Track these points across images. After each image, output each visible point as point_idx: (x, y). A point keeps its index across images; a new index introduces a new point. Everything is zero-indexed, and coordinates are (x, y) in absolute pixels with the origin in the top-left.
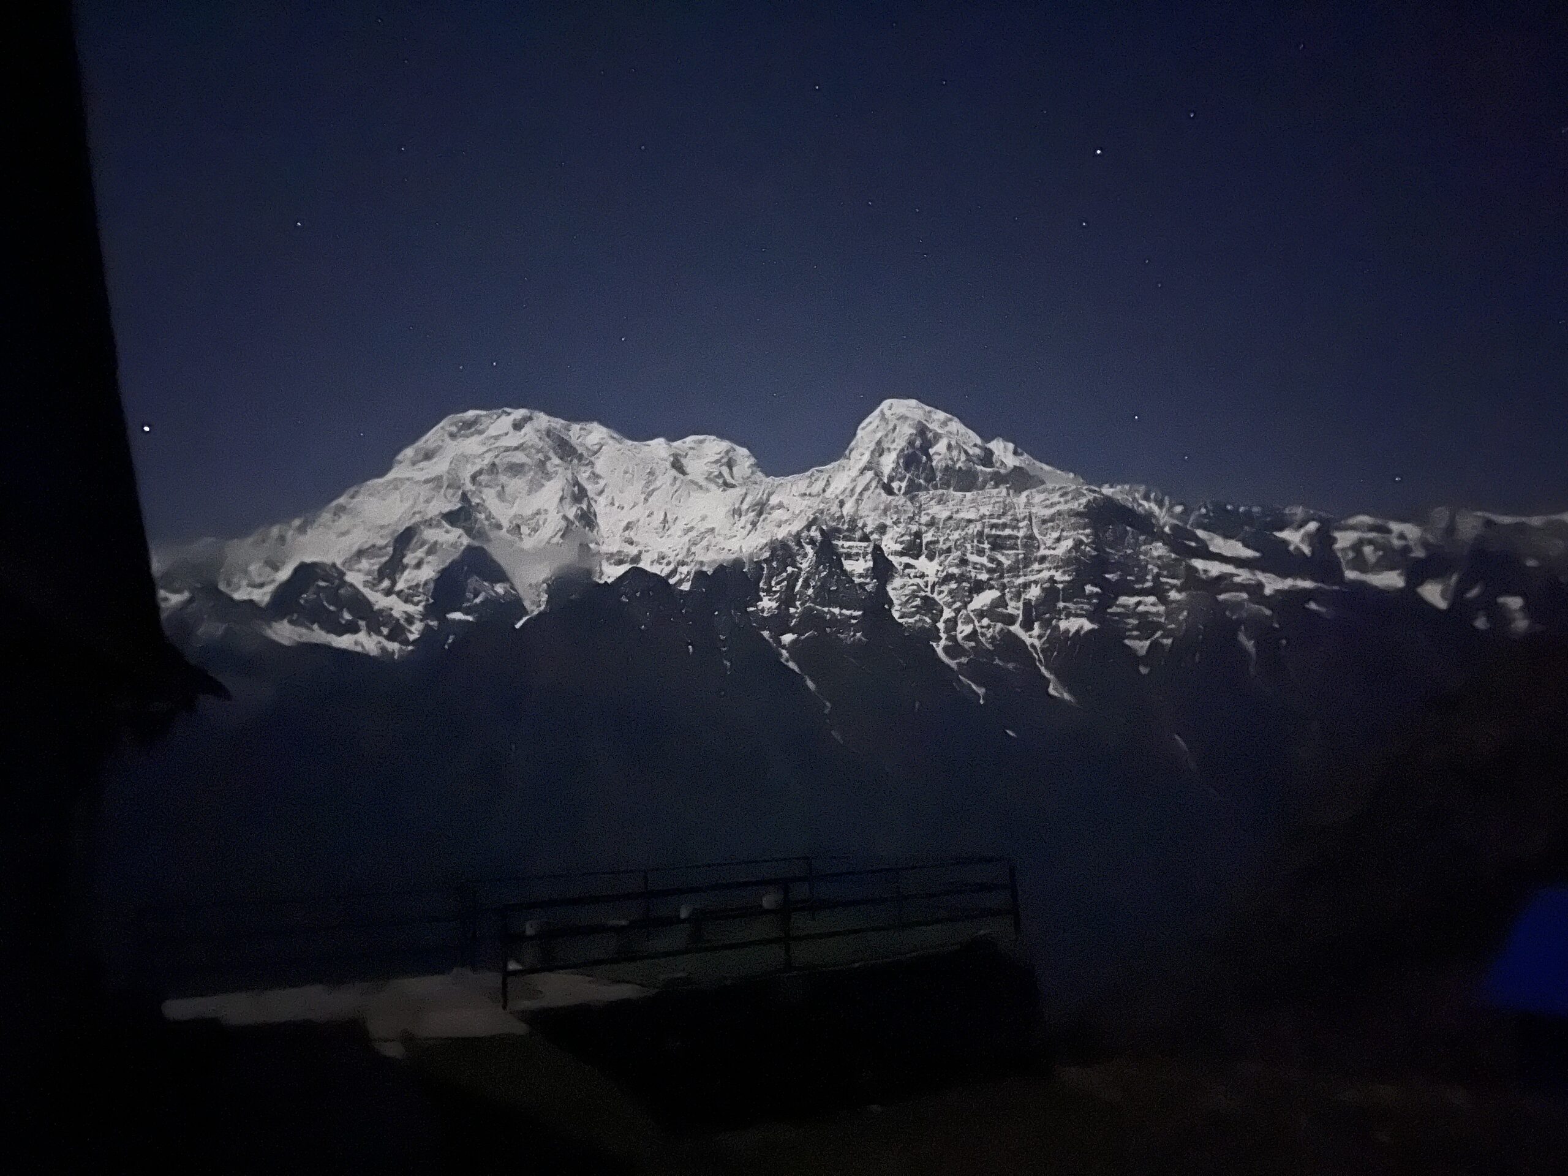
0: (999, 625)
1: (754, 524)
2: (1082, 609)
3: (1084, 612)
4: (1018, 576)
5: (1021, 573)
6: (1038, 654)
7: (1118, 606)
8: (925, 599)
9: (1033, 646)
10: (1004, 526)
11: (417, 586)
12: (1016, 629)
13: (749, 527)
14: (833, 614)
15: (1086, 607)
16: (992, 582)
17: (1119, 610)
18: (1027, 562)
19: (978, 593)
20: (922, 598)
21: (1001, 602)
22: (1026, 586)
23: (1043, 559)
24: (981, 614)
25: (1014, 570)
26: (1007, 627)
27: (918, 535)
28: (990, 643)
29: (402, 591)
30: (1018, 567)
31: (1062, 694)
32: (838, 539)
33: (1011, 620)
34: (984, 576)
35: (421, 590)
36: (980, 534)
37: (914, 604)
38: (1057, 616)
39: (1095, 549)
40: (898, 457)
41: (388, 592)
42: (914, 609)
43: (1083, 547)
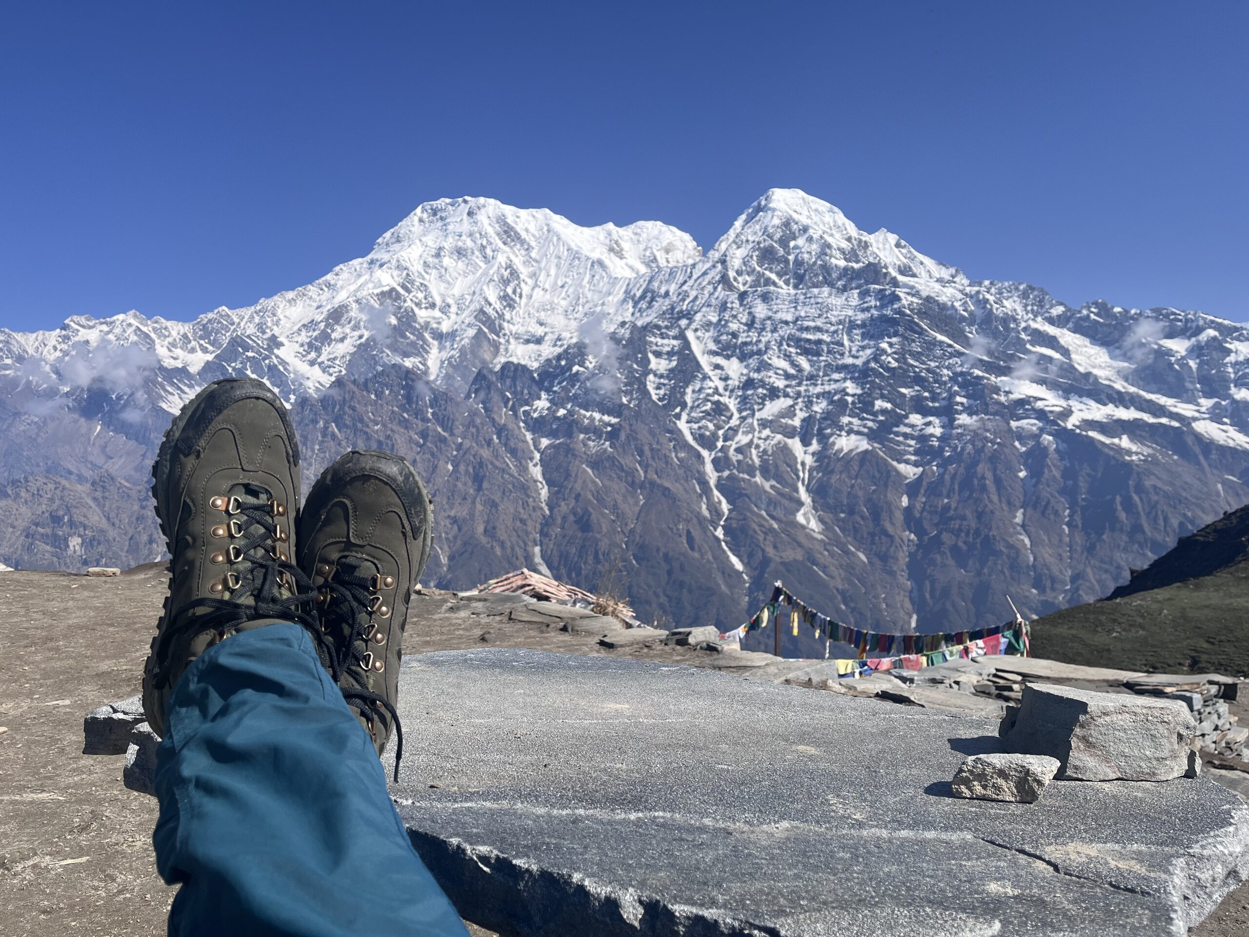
0: (779, 437)
2: (865, 426)
3: (866, 430)
4: (816, 385)
5: (819, 382)
6: (804, 472)
7: (906, 425)
8: (717, 403)
9: (803, 464)
10: (816, 329)
11: (335, 358)
12: (793, 443)
14: (592, 419)
15: (870, 424)
16: (789, 390)
17: (908, 430)
18: (828, 370)
19: (772, 399)
20: (713, 403)
21: (789, 412)
22: (819, 396)
23: (843, 368)
24: (764, 424)
25: (813, 378)
26: (786, 439)
28: (760, 457)
29: (323, 362)
30: (818, 376)
31: (808, 522)
32: (654, 335)
33: (792, 432)
35: (337, 362)
36: (791, 337)
37: (704, 409)
38: (838, 432)
39: (896, 360)
40: (754, 249)
41: (312, 363)
42: (701, 415)
43: (883, 358)
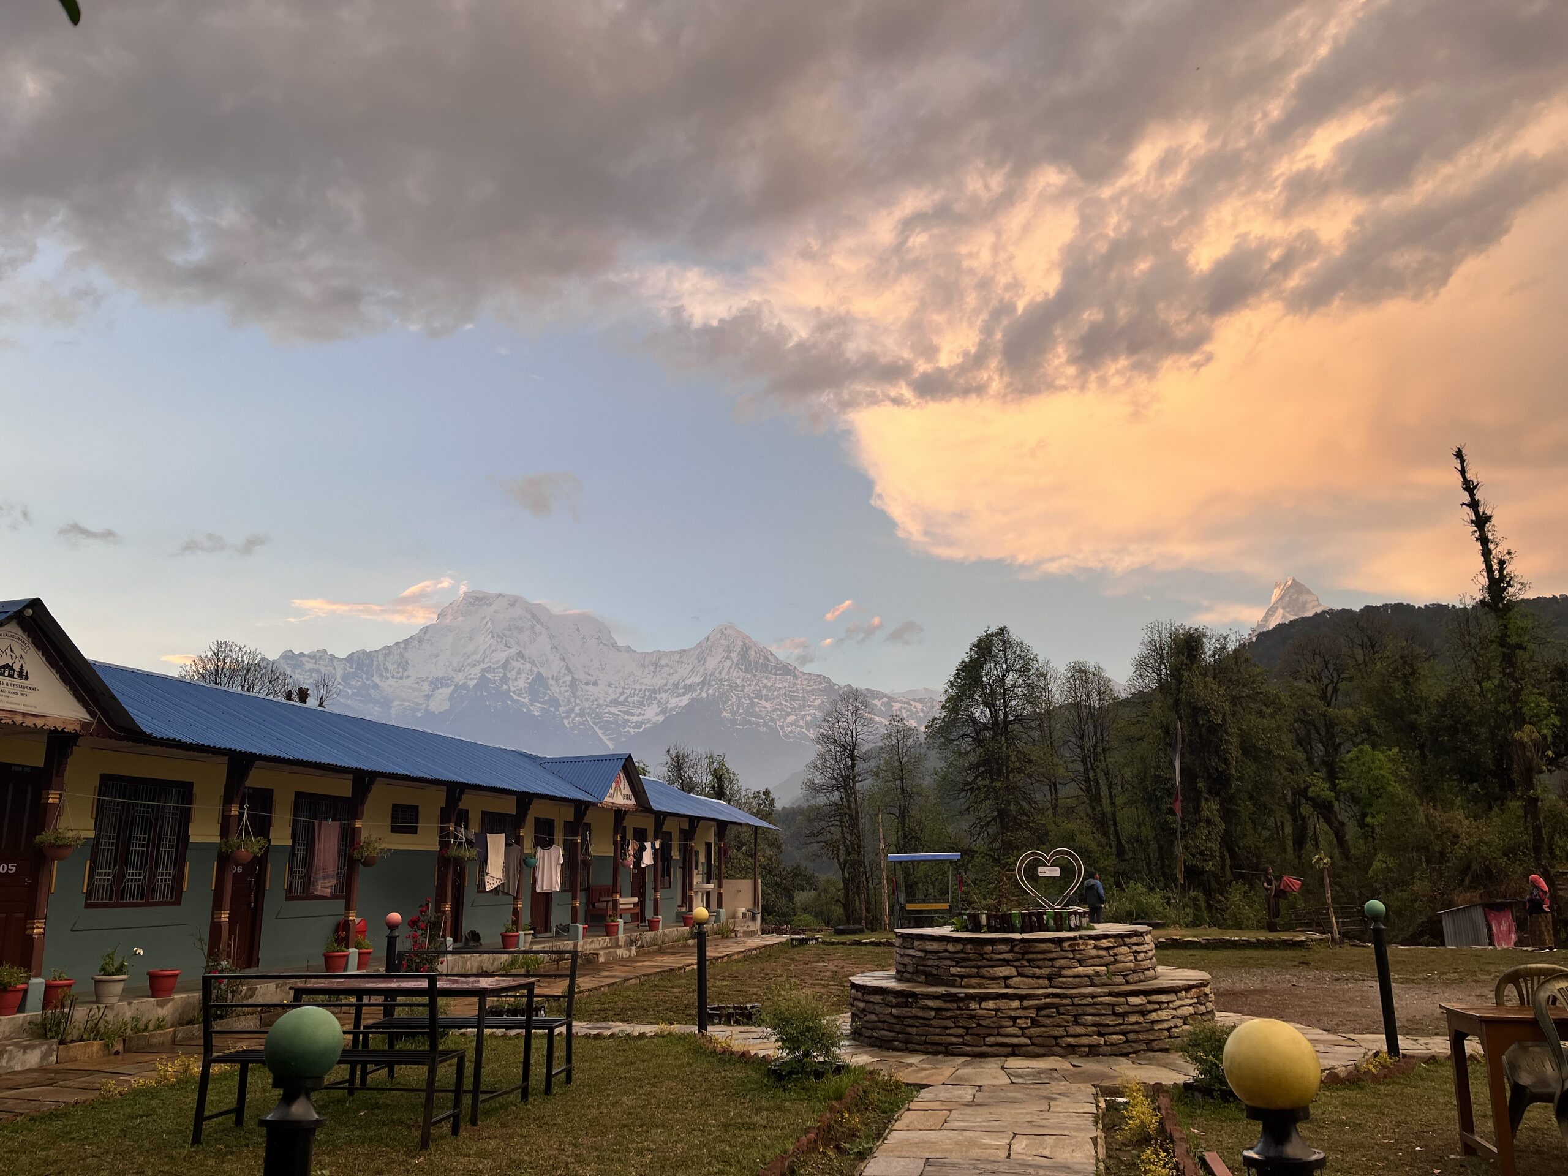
1: (654, 672)
5: (803, 711)
10: (794, 692)
12: (804, 730)
13: (652, 674)
16: (793, 713)
18: (805, 706)
21: (796, 720)
22: (805, 715)
23: (810, 706)
25: (799, 709)
27: (760, 691)
33: (802, 727)
34: (789, 710)
36: (785, 694)
